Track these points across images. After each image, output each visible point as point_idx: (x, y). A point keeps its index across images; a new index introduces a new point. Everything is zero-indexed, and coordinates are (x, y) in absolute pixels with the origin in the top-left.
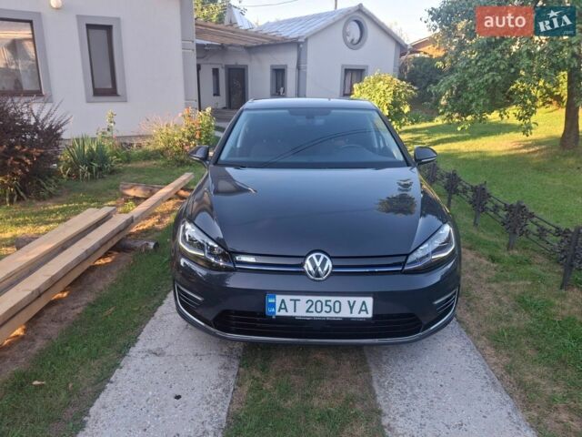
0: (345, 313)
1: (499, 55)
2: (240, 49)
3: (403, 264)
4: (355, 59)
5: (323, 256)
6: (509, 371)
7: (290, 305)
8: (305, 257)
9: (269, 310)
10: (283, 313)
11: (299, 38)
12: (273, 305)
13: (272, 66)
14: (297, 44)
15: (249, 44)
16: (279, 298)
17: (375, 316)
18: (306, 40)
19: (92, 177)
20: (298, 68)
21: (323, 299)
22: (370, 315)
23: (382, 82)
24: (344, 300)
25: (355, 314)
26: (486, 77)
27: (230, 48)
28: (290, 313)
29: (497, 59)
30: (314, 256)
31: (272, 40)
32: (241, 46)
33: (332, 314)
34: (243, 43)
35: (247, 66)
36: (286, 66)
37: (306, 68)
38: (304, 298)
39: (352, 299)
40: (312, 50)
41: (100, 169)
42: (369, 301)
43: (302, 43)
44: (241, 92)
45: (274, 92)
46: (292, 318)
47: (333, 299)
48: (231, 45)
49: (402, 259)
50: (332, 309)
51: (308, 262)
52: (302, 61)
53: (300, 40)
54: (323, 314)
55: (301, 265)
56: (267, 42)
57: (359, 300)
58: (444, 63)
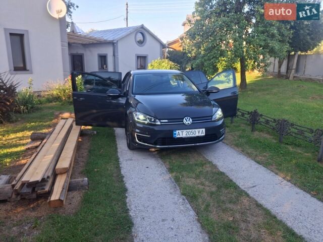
0: (197, 135)
1: (216, 52)
2: (79, 45)
3: (211, 119)
4: (142, 51)
5: (189, 118)
6: (243, 151)
7: (181, 133)
8: (183, 119)
9: (174, 136)
10: (179, 136)
11: (113, 40)
12: (175, 134)
13: (98, 54)
14: (113, 44)
15: (84, 43)
16: (177, 131)
17: (205, 135)
18: (117, 41)
19: (28, 112)
20: (114, 55)
21: (191, 130)
22: (204, 135)
23: (164, 63)
24: (197, 130)
25: (200, 135)
26: (212, 60)
27: (73, 44)
28: (181, 136)
29: (215, 54)
30: (186, 118)
31: (98, 41)
32: (79, 44)
33: (193, 135)
34: (80, 42)
35: (83, 54)
36: (107, 54)
37: (118, 55)
38: (185, 131)
39: (199, 130)
40: (120, 47)
41: (32, 108)
42: (204, 130)
43: (115, 43)
44: (80, 68)
45: (100, 67)
46: (181, 138)
47: (194, 130)
48: (74, 43)
49: (210, 118)
50: (193, 133)
51: (184, 120)
52: (116, 52)
53: (114, 42)
54: (191, 135)
55: (183, 121)
56: (95, 42)
57: (201, 130)
58: (191, 54)
